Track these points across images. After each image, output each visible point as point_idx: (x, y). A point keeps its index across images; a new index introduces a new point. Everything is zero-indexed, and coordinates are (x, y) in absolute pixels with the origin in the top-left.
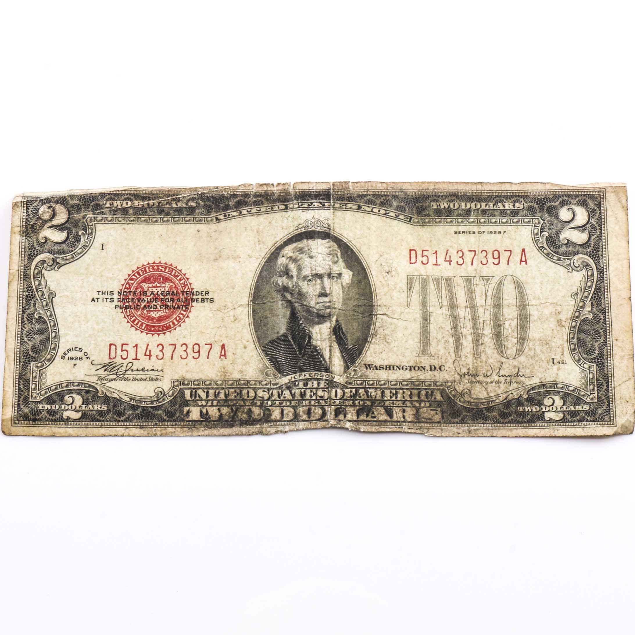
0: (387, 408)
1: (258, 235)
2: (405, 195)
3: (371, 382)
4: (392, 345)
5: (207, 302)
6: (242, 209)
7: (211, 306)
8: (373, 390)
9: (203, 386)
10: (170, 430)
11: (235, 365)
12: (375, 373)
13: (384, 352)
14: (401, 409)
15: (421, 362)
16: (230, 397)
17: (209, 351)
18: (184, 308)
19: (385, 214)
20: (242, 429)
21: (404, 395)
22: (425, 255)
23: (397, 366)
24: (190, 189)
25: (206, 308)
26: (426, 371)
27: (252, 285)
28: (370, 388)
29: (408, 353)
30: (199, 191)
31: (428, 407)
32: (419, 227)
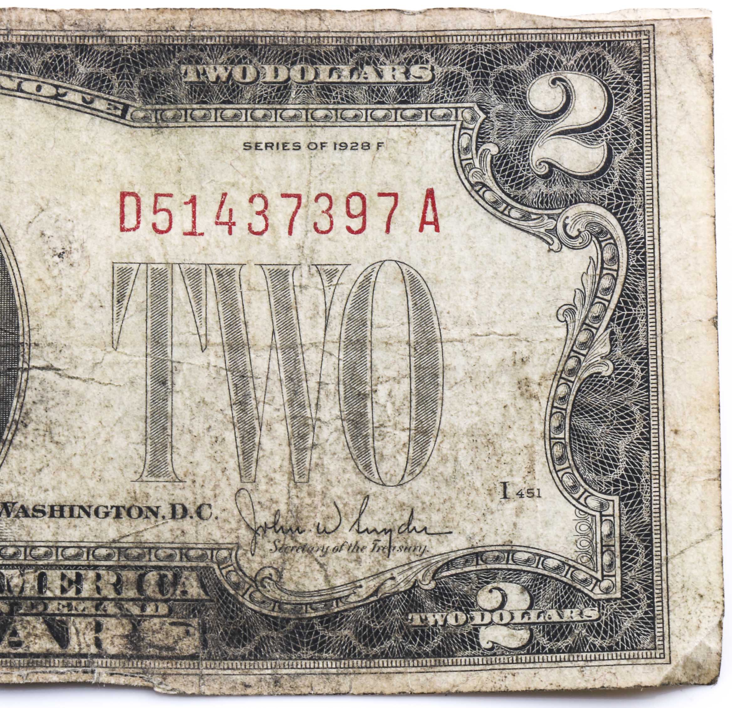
0: (54, 620)
2: (111, 45)
3: (11, 551)
4: (69, 450)
8: (16, 572)
12: (22, 526)
13: (45, 471)
14: (90, 623)
15: (147, 495)
19: (56, 97)
21: (99, 584)
22: (163, 207)
23: (81, 507)
26: (160, 518)
28: (7, 567)
29: (111, 473)
31: (163, 616)
32: (148, 131)
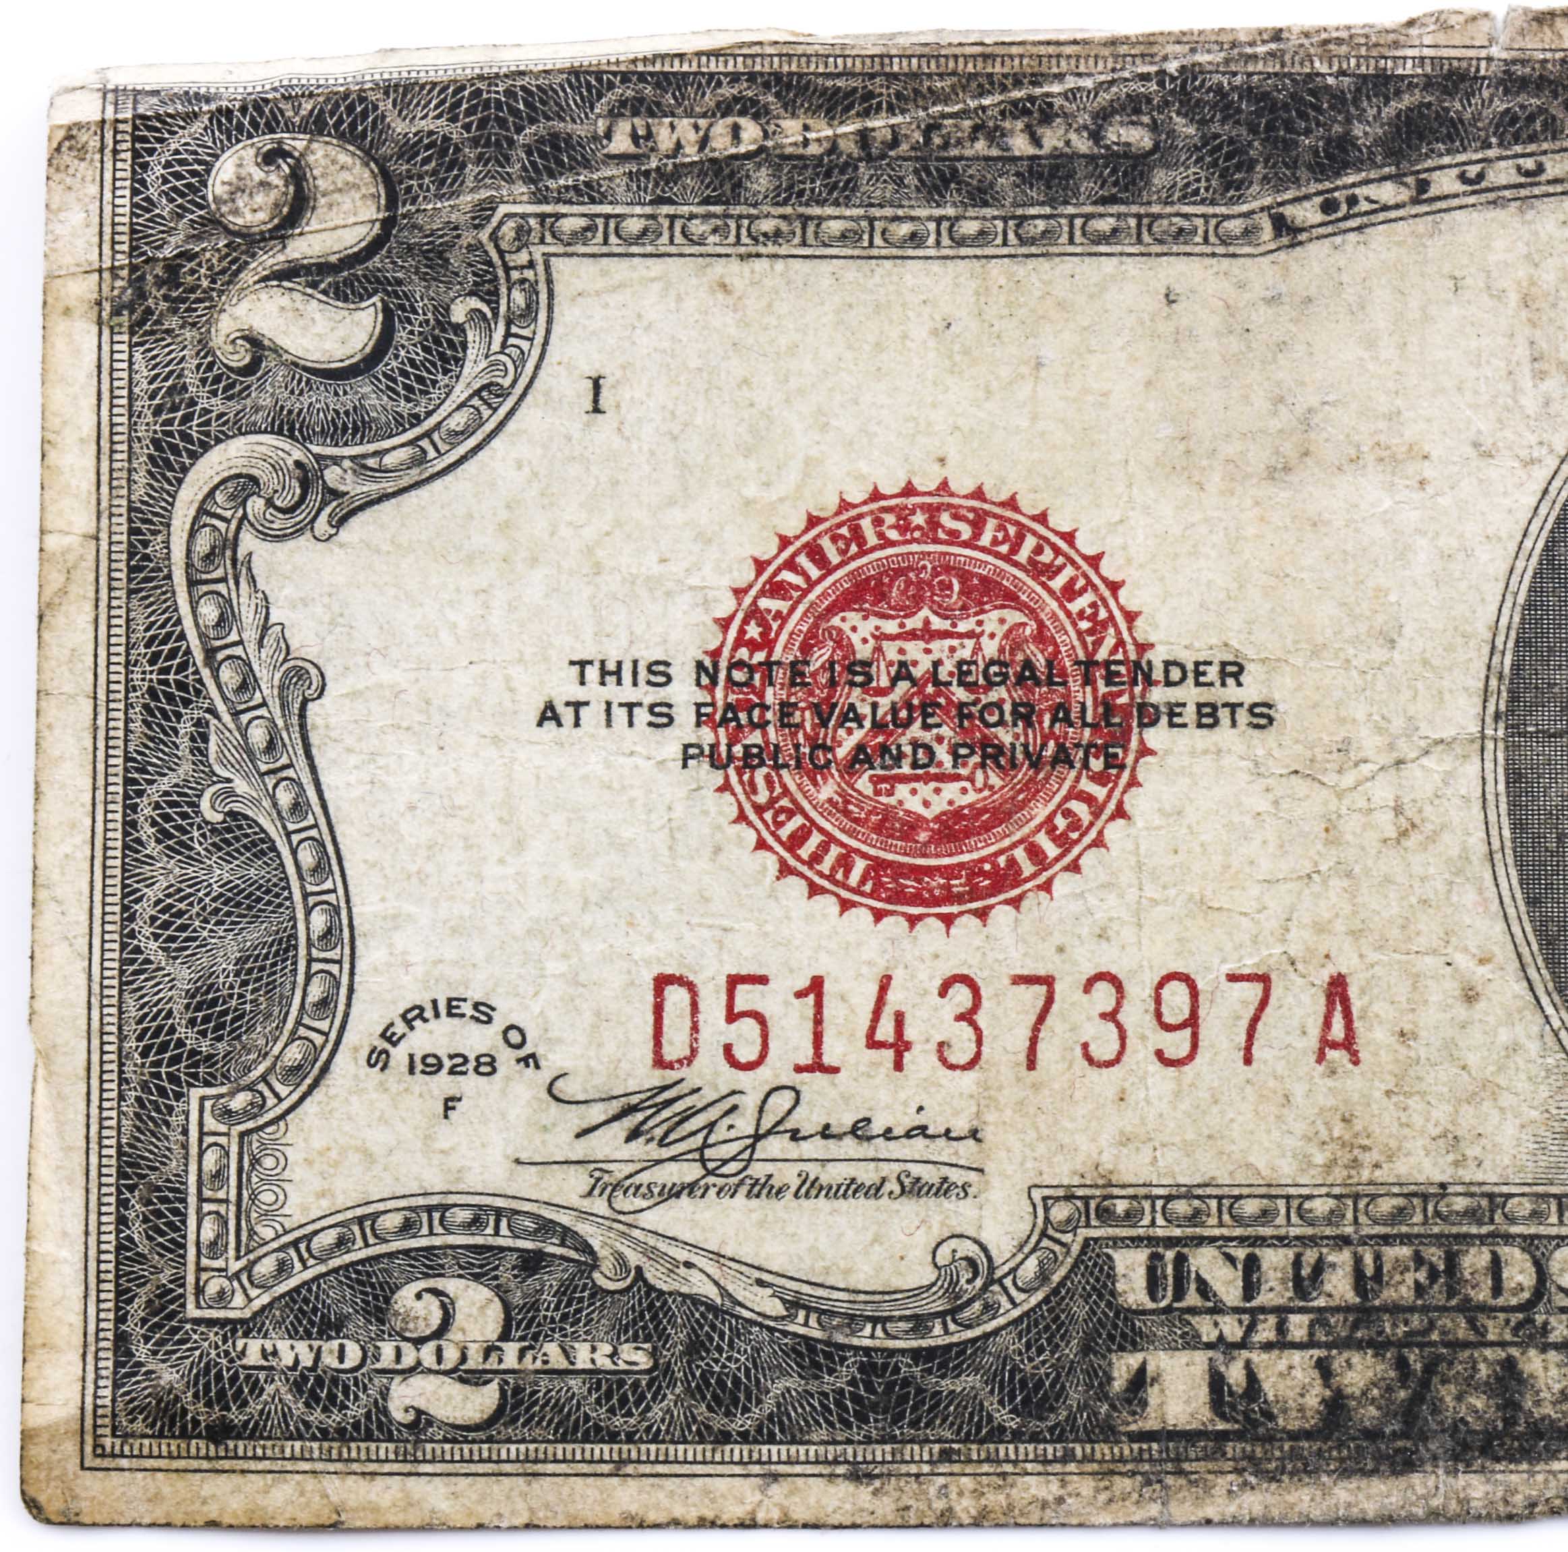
1: (1533, 324)
5: (1234, 724)
6: (1429, 163)
7: (1260, 752)
9: (1221, 1224)
10: (1036, 1487)
11: (1414, 1103)
16: (1389, 1295)
17: (1255, 1020)
18: (1097, 764)
20: (1462, 1479)
24: (1113, 42)
25: (1228, 761)
27: (1504, 621)
30: (1165, 58)
